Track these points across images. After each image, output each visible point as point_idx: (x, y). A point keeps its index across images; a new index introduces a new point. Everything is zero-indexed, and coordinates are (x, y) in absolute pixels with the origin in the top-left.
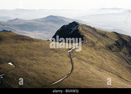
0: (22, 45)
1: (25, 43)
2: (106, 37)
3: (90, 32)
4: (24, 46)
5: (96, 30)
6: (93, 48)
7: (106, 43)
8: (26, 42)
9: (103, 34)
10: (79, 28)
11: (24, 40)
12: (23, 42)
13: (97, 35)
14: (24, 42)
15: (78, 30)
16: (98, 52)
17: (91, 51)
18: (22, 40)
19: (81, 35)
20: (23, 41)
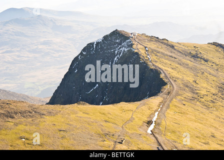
0: (14, 136)
1: (21, 127)
2: (203, 62)
3: (167, 55)
4: (21, 138)
5: (173, 47)
6: (198, 103)
7: (215, 79)
8: (20, 123)
9: (194, 53)
10: (134, 46)
11: (13, 118)
12: (10, 123)
13: (184, 61)
14: (16, 125)
15: (137, 53)
16: (217, 116)
17: (202, 115)
18: (7, 116)
19: (152, 69)
20: (10, 120)
